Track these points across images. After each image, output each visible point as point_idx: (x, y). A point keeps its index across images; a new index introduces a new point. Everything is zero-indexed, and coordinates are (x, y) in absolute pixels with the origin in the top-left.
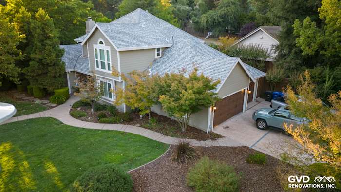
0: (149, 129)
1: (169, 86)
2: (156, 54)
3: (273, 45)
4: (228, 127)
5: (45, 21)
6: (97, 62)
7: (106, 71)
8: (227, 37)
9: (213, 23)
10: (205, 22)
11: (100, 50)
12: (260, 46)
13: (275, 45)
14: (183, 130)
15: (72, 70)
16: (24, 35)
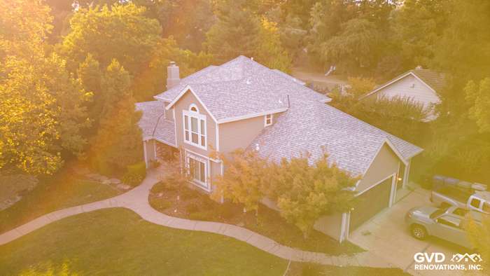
0: (257, 232)
1: (290, 181)
2: (266, 122)
3: (432, 104)
4: (369, 233)
5: (120, 76)
6: (187, 133)
7: (199, 145)
8: (359, 78)
9: (339, 54)
10: (326, 53)
11: (192, 118)
12: (410, 99)
13: (435, 104)
14: (305, 237)
15: (151, 138)
16: (91, 93)
